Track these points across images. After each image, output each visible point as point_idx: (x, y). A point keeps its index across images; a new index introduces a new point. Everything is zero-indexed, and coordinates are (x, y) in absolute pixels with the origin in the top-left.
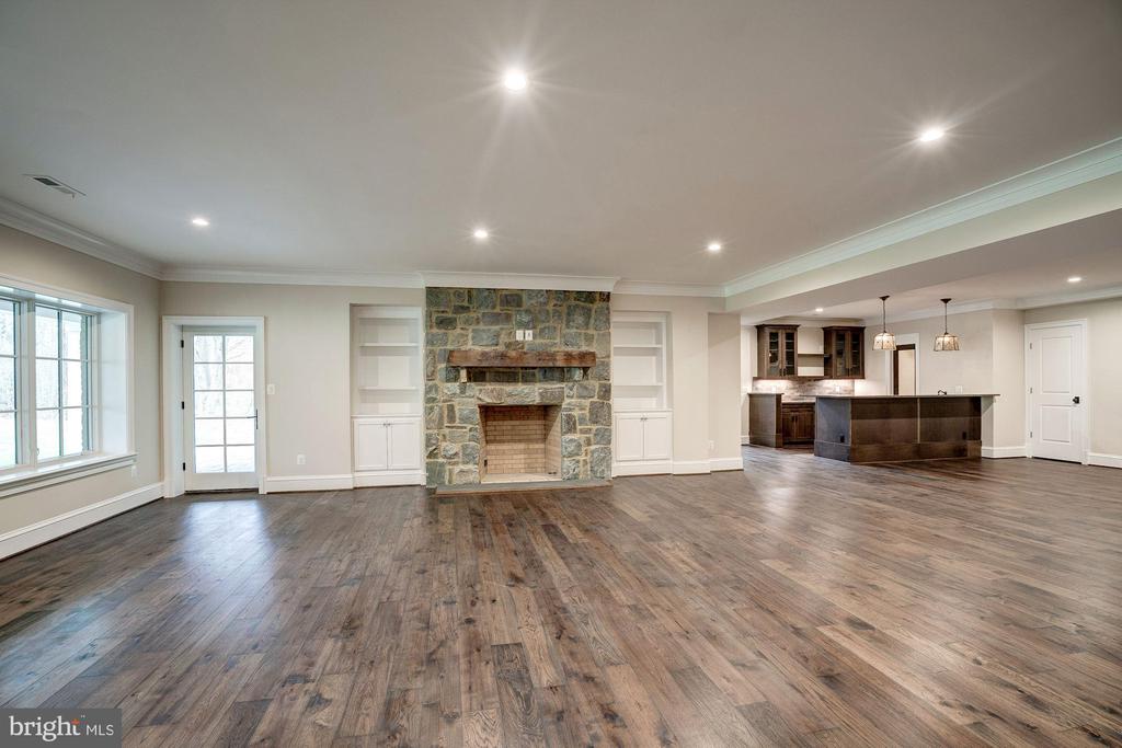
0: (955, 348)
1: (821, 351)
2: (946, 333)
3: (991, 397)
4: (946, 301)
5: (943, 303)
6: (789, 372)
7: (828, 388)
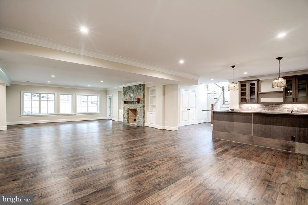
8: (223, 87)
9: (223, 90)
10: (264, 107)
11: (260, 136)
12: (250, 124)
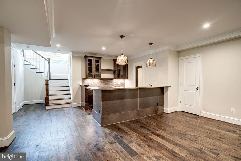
0: (154, 65)
1: (112, 68)
2: (151, 59)
3: (167, 87)
4: (151, 44)
5: (150, 45)
6: (98, 77)
7: (115, 83)
8: (49, 59)
9: (49, 63)
10: (103, 82)
11: (143, 108)
12: (137, 99)
